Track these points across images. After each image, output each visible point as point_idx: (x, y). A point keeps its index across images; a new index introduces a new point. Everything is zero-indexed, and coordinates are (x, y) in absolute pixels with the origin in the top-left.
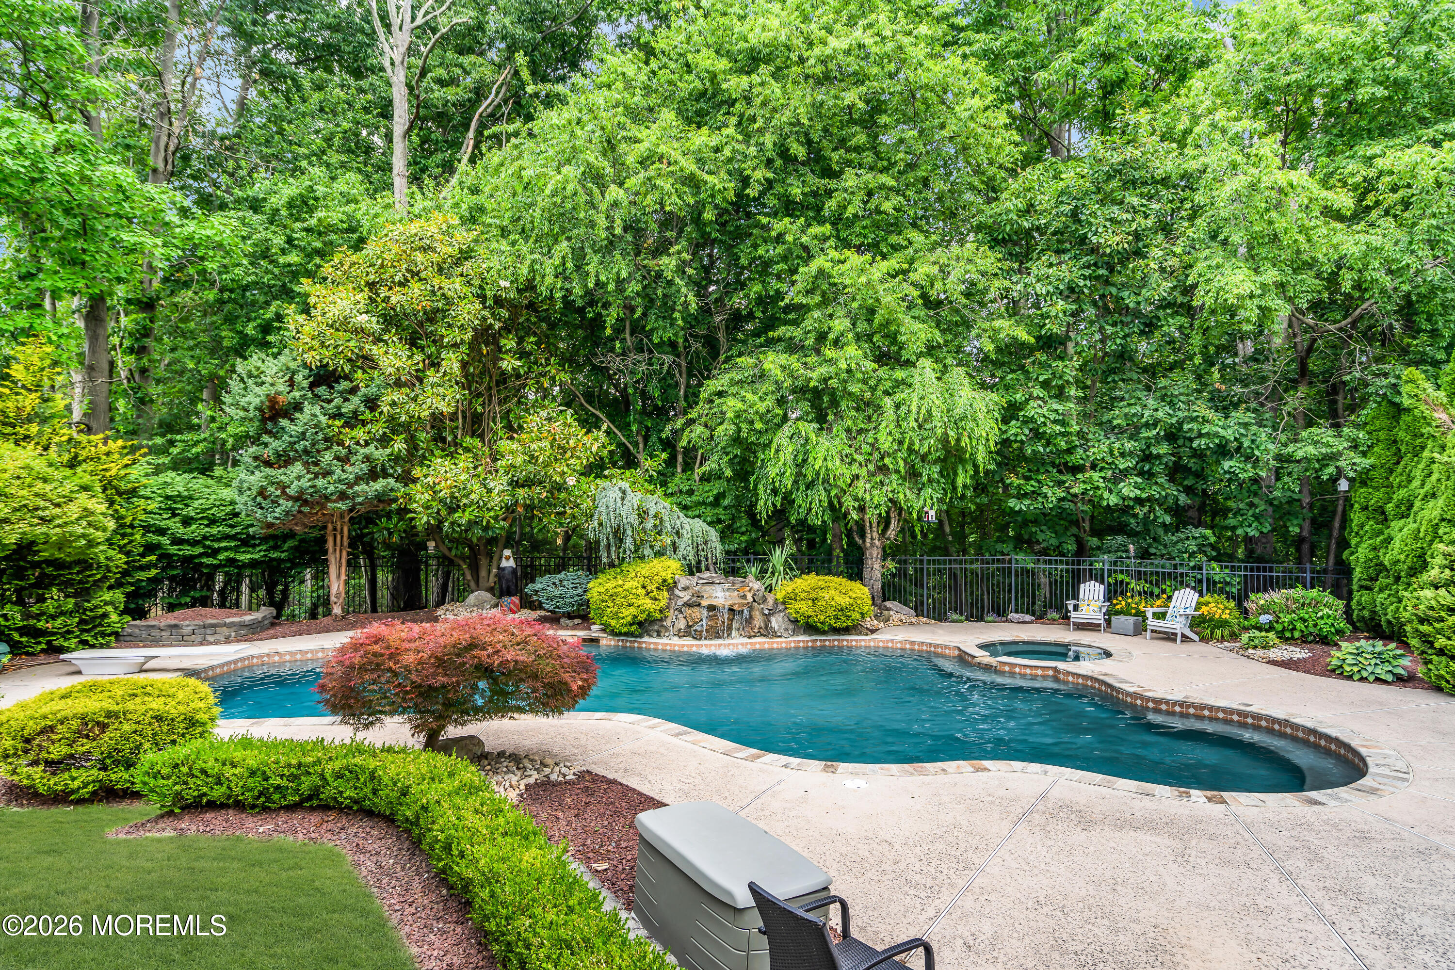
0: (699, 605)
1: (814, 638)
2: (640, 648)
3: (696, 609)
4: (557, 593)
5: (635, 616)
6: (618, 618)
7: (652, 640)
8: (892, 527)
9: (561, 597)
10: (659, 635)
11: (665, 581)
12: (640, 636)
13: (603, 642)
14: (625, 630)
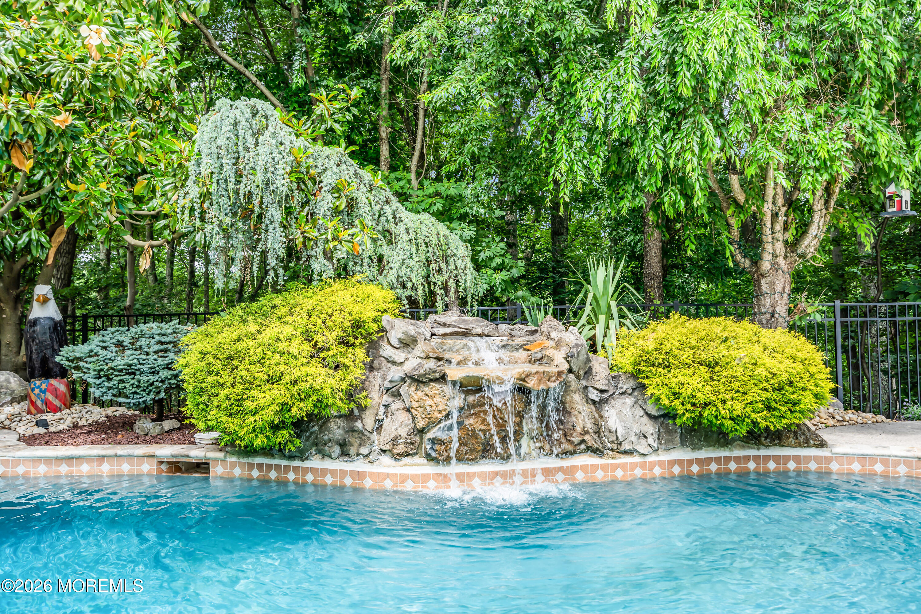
0: (443, 378)
1: (704, 453)
2: (301, 485)
3: (433, 389)
4: (120, 362)
5: (285, 408)
6: (242, 413)
7: (328, 464)
8: (813, 230)
9: (130, 371)
10: (345, 453)
11: (358, 325)
12: (302, 455)
13: (217, 470)
14: (260, 441)
